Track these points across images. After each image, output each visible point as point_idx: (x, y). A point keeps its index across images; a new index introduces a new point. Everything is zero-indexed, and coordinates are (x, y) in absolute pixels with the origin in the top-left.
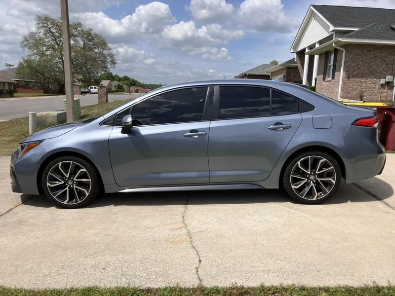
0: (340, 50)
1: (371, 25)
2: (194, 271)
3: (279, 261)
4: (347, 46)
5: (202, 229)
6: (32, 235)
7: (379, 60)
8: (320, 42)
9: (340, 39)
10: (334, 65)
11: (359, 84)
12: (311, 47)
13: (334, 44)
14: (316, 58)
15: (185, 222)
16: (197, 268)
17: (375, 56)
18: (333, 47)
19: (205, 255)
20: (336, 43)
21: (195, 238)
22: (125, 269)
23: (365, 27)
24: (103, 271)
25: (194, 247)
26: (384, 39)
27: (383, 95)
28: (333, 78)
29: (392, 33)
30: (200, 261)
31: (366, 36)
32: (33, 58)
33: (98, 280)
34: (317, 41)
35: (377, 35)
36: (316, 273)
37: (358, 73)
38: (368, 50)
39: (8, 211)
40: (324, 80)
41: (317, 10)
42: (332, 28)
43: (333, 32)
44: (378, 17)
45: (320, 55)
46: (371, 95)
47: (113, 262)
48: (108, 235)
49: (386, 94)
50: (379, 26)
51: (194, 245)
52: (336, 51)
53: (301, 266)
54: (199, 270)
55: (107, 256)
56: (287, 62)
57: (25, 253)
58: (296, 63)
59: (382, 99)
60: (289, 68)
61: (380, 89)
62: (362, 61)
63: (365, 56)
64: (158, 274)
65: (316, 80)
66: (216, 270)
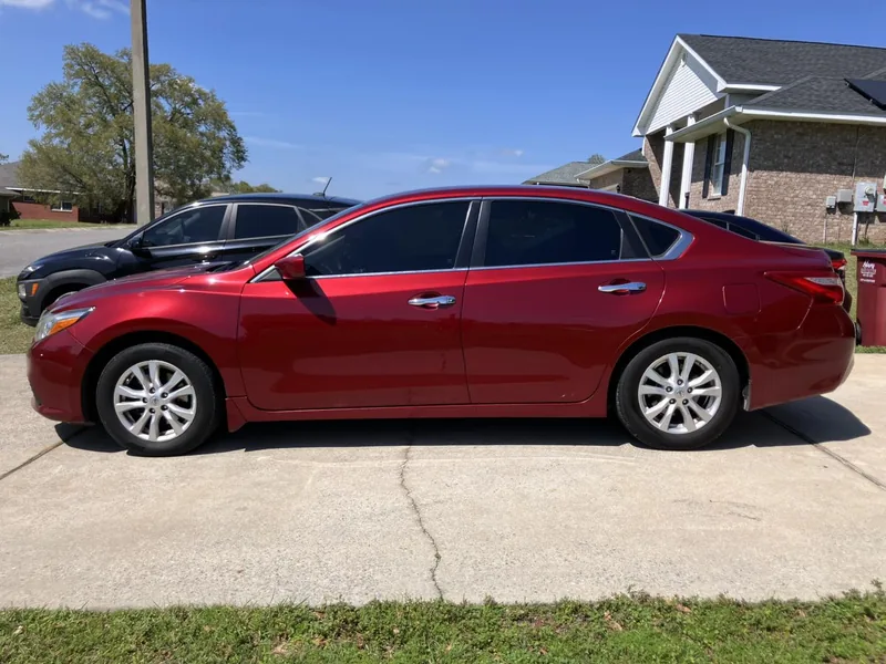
0: (738, 133)
1: (808, 78)
2: (427, 575)
3: (601, 556)
4: (753, 123)
5: (441, 498)
6: (82, 509)
7: (822, 155)
8: (698, 115)
9: (739, 109)
10: (725, 163)
11: (780, 206)
12: (678, 125)
13: (725, 120)
14: (689, 148)
15: (406, 484)
16: (433, 570)
17: (814, 147)
18: (725, 125)
19: (449, 546)
20: (729, 117)
21: (426, 514)
22: (283, 572)
23: (792, 85)
24: (239, 576)
25: (424, 531)
26: (834, 110)
27: (831, 231)
28: (724, 193)
29: (851, 96)
30: (438, 557)
31: (794, 104)
32: (56, 141)
33: (230, 592)
34: (691, 112)
35: (819, 102)
36: (675, 578)
37: (776, 183)
38: (798, 133)
39: (25, 464)
40: (705, 196)
41: (689, 45)
42: (722, 85)
43: (724, 94)
44: (822, 61)
45: (697, 143)
46: (806, 230)
47: (257, 559)
48: (245, 509)
49: (837, 228)
50: (824, 82)
51: (425, 527)
52: (730, 133)
53: (645, 565)
54: (436, 572)
55: (245, 549)
56: (625, 158)
57: (71, 543)
58: (644, 159)
59: (829, 239)
60: (629, 170)
61: (824, 217)
62: (786, 157)
63: (793, 146)
64: (352, 581)
65: (687, 197)
66: (472, 572)
